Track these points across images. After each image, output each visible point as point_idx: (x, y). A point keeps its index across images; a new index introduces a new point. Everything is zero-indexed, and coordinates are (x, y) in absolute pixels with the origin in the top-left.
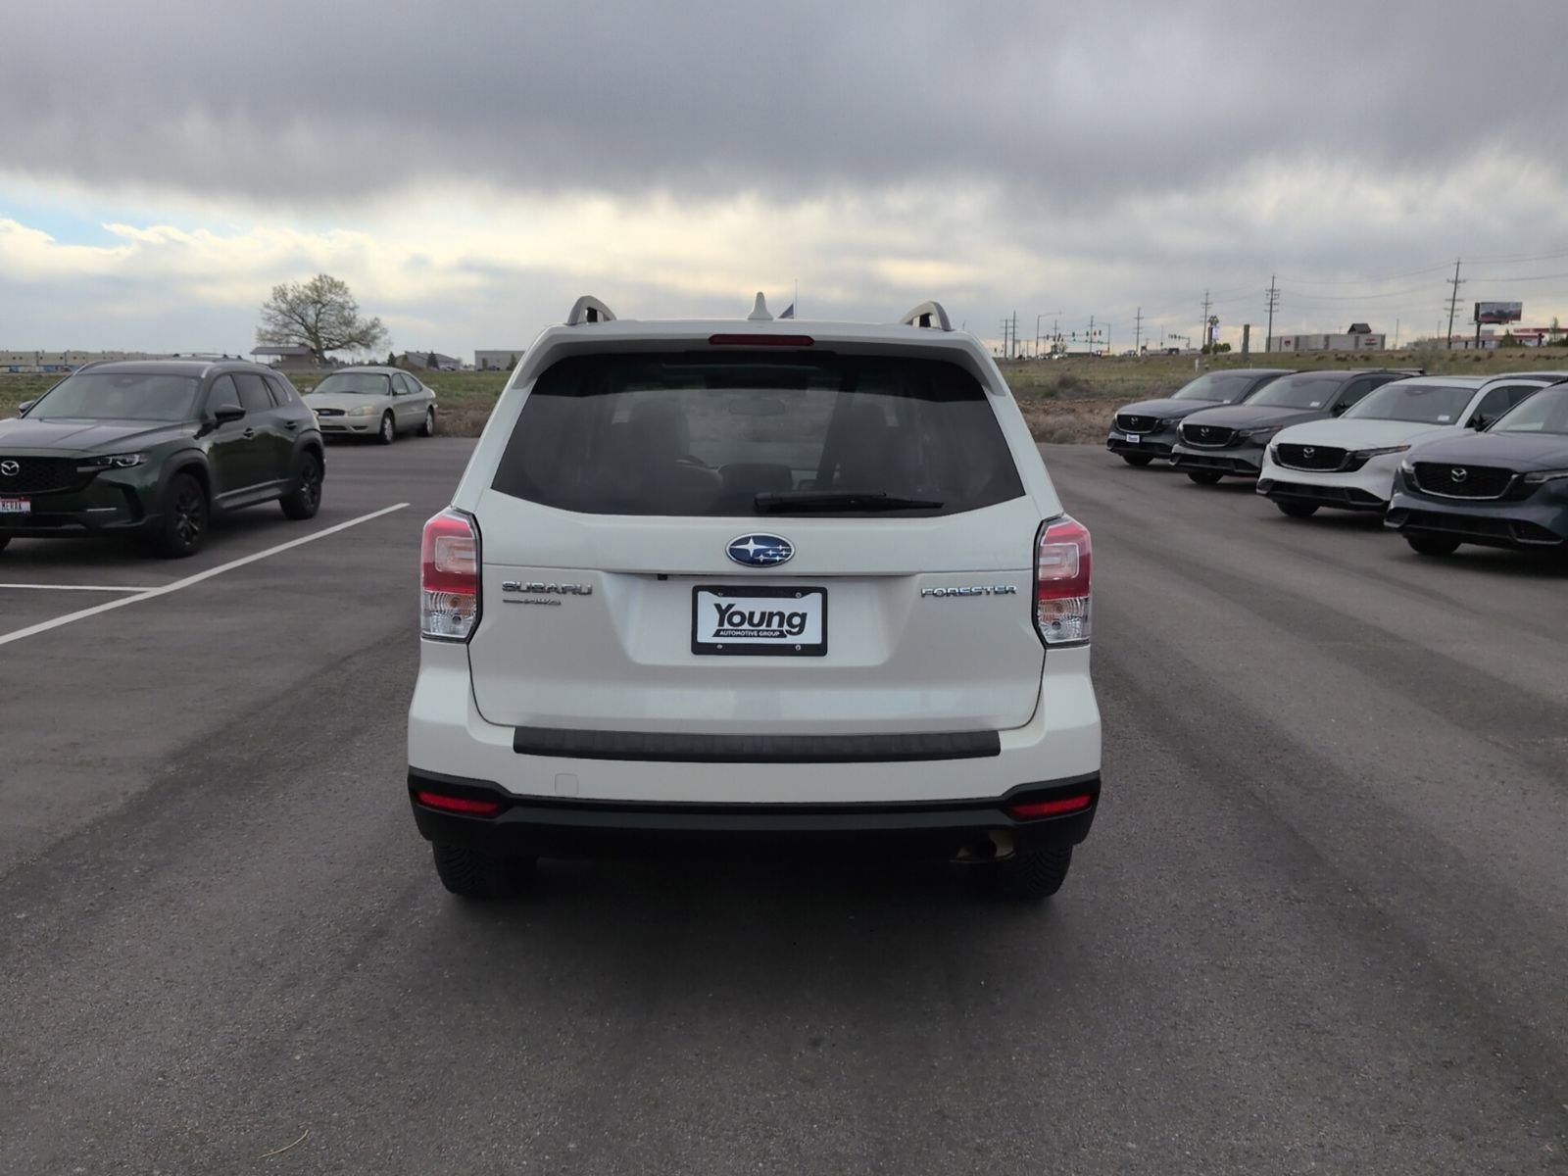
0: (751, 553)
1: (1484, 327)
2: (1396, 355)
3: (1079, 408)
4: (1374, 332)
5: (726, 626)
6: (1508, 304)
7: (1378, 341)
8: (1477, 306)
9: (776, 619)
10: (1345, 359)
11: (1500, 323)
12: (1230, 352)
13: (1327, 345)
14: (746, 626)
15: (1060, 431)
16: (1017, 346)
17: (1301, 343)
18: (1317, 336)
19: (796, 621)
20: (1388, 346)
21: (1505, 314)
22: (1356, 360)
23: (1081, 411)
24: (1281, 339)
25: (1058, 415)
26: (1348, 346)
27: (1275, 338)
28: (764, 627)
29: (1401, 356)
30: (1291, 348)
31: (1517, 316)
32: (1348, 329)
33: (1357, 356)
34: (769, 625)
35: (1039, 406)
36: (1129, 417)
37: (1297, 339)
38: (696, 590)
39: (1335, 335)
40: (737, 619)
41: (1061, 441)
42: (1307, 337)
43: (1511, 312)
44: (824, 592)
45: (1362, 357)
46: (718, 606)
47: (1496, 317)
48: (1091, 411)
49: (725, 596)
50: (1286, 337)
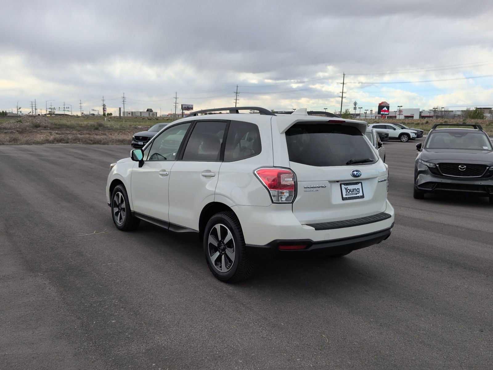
0: (356, 174)
1: (184, 111)
2: (165, 119)
3: (107, 133)
4: (153, 111)
5: (347, 193)
6: (190, 105)
7: (155, 114)
8: (182, 105)
9: (355, 190)
10: (151, 119)
11: (188, 110)
12: (112, 116)
13: (141, 115)
14: (350, 193)
15: (103, 141)
16: (36, 111)
17: (133, 114)
18: (138, 112)
19: (358, 190)
20: (158, 115)
21: (189, 108)
22: (154, 120)
23: (108, 134)
24: (127, 112)
25: (100, 136)
26: (147, 115)
27: (126, 112)
28: (353, 192)
29: (166, 119)
30: (130, 115)
31: (192, 109)
32: (146, 110)
33: (154, 118)
34: (354, 192)
35: (94, 133)
36: (139, 137)
37: (132, 112)
38: (341, 185)
39: (143, 112)
40: (349, 191)
41: (104, 144)
42: (135, 112)
43: (190, 107)
44: (361, 183)
45: (155, 119)
46: (345, 188)
47: (187, 108)
48: (111, 134)
49: (346, 185)
50: (129, 112)
